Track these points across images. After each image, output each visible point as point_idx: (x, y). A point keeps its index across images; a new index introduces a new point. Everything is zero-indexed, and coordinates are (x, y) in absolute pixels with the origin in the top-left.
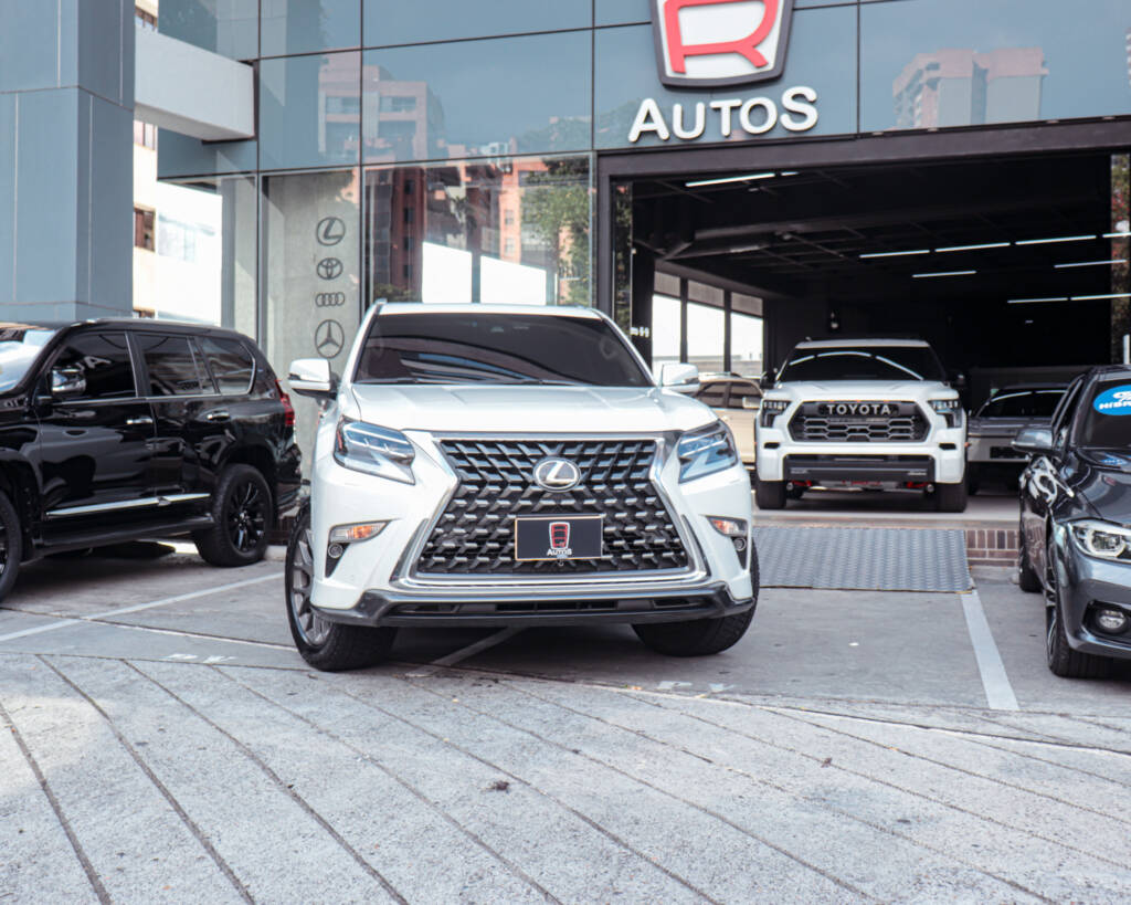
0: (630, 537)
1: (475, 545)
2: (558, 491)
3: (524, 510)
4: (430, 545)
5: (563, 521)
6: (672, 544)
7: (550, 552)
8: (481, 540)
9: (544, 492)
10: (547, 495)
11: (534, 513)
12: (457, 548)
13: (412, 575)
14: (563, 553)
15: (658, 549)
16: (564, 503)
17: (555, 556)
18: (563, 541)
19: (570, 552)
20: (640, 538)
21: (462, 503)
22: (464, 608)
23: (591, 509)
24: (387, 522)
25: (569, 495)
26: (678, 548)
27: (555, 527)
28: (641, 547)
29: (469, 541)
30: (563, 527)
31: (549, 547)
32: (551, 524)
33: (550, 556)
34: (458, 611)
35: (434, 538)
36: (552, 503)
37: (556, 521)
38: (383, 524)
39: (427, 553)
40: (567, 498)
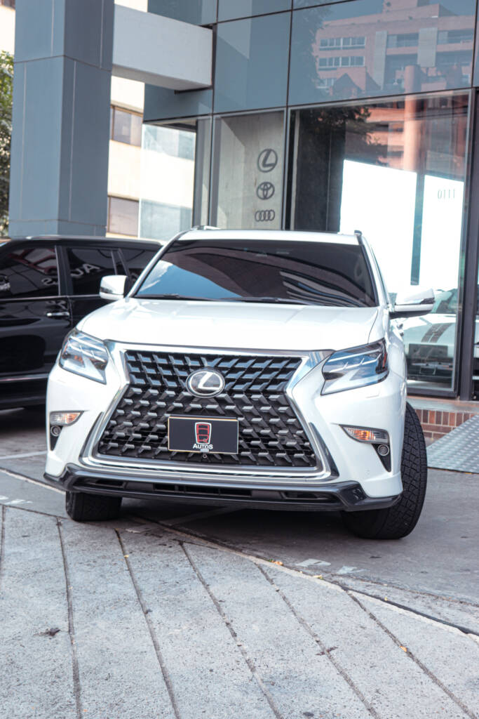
0: (266, 439)
1: (139, 436)
2: (205, 396)
3: (176, 411)
4: (107, 433)
5: (206, 421)
6: (303, 447)
7: (195, 446)
8: (144, 432)
9: (193, 397)
10: (195, 400)
11: (186, 413)
12: (127, 437)
13: (93, 455)
14: (205, 448)
15: (291, 451)
16: (209, 406)
17: (199, 450)
18: (206, 437)
19: (211, 447)
20: (275, 440)
21: (129, 401)
22: (129, 485)
23: (231, 413)
24: (82, 412)
25: (214, 401)
26: (309, 451)
27: (200, 426)
28: (274, 447)
29: (136, 432)
30: (206, 427)
31: (195, 442)
32: (196, 423)
33: (195, 449)
34: (125, 486)
35: (110, 428)
36: (199, 406)
37: (200, 421)
38: (79, 414)
39: (106, 439)
40: (213, 403)
